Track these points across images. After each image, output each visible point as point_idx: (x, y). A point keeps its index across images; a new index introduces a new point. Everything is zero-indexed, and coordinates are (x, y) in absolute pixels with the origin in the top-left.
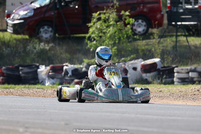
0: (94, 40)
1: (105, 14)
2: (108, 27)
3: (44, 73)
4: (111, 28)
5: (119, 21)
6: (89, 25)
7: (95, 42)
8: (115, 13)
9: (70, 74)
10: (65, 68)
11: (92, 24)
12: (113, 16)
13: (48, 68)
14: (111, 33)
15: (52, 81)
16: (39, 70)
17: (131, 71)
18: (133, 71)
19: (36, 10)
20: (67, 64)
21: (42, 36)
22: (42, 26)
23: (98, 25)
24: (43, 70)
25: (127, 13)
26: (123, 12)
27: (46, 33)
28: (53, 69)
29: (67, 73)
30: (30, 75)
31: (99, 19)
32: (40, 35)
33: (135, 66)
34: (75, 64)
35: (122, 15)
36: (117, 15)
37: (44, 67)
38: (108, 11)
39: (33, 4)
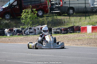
0: (24, 19)
1: (27, 10)
2: (28, 15)
3: (7, 32)
4: (29, 15)
5: (32, 13)
6: (22, 14)
7: (24, 20)
8: (30, 10)
9: (16, 31)
10: (14, 29)
11: (23, 14)
12: (30, 11)
13: (8, 30)
14: (29, 17)
15: (10, 34)
16: (5, 30)
17: (37, 30)
18: (38, 30)
19: (4, 9)
20: (15, 28)
21: (6, 18)
22: (6, 14)
23: (25, 14)
24: (6, 30)
25: (35, 10)
26: (33, 9)
27: (8, 17)
28: (10, 30)
29: (15, 31)
30: (2, 32)
31: (25, 12)
32: (6, 17)
33: (38, 28)
34: (17, 28)
35: (33, 10)
36: (31, 10)
37: (7, 29)
38: (28, 9)
39: (2, 7)
